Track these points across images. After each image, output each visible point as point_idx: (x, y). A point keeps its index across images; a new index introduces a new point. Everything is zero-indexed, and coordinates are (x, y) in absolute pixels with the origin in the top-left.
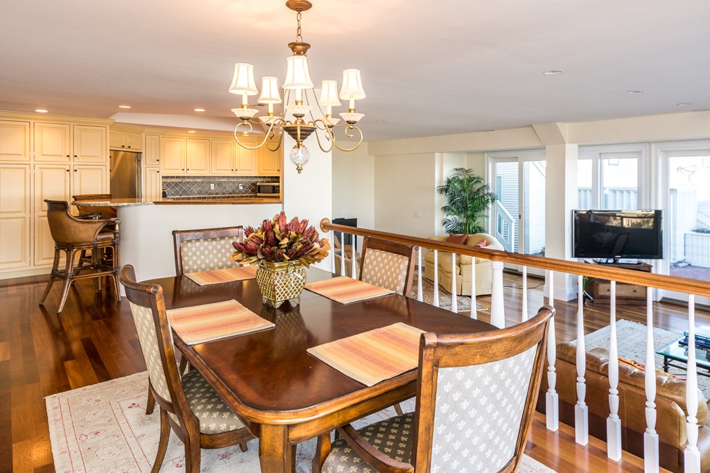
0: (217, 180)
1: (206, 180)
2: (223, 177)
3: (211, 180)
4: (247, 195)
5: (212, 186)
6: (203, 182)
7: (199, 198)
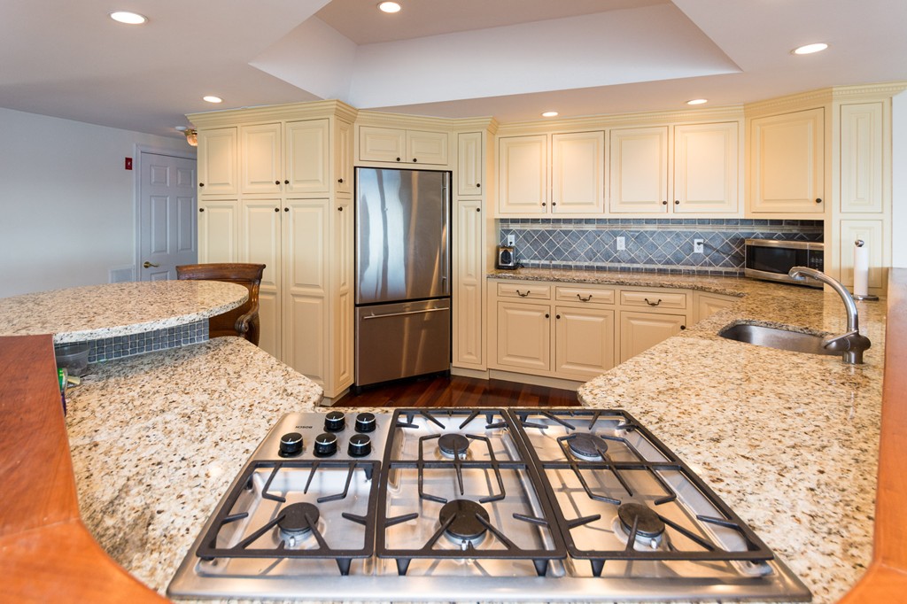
0: (634, 228)
1: (607, 228)
2: (648, 221)
3: (618, 228)
4: (718, 268)
5: (621, 243)
6: (598, 233)
7: (589, 269)
